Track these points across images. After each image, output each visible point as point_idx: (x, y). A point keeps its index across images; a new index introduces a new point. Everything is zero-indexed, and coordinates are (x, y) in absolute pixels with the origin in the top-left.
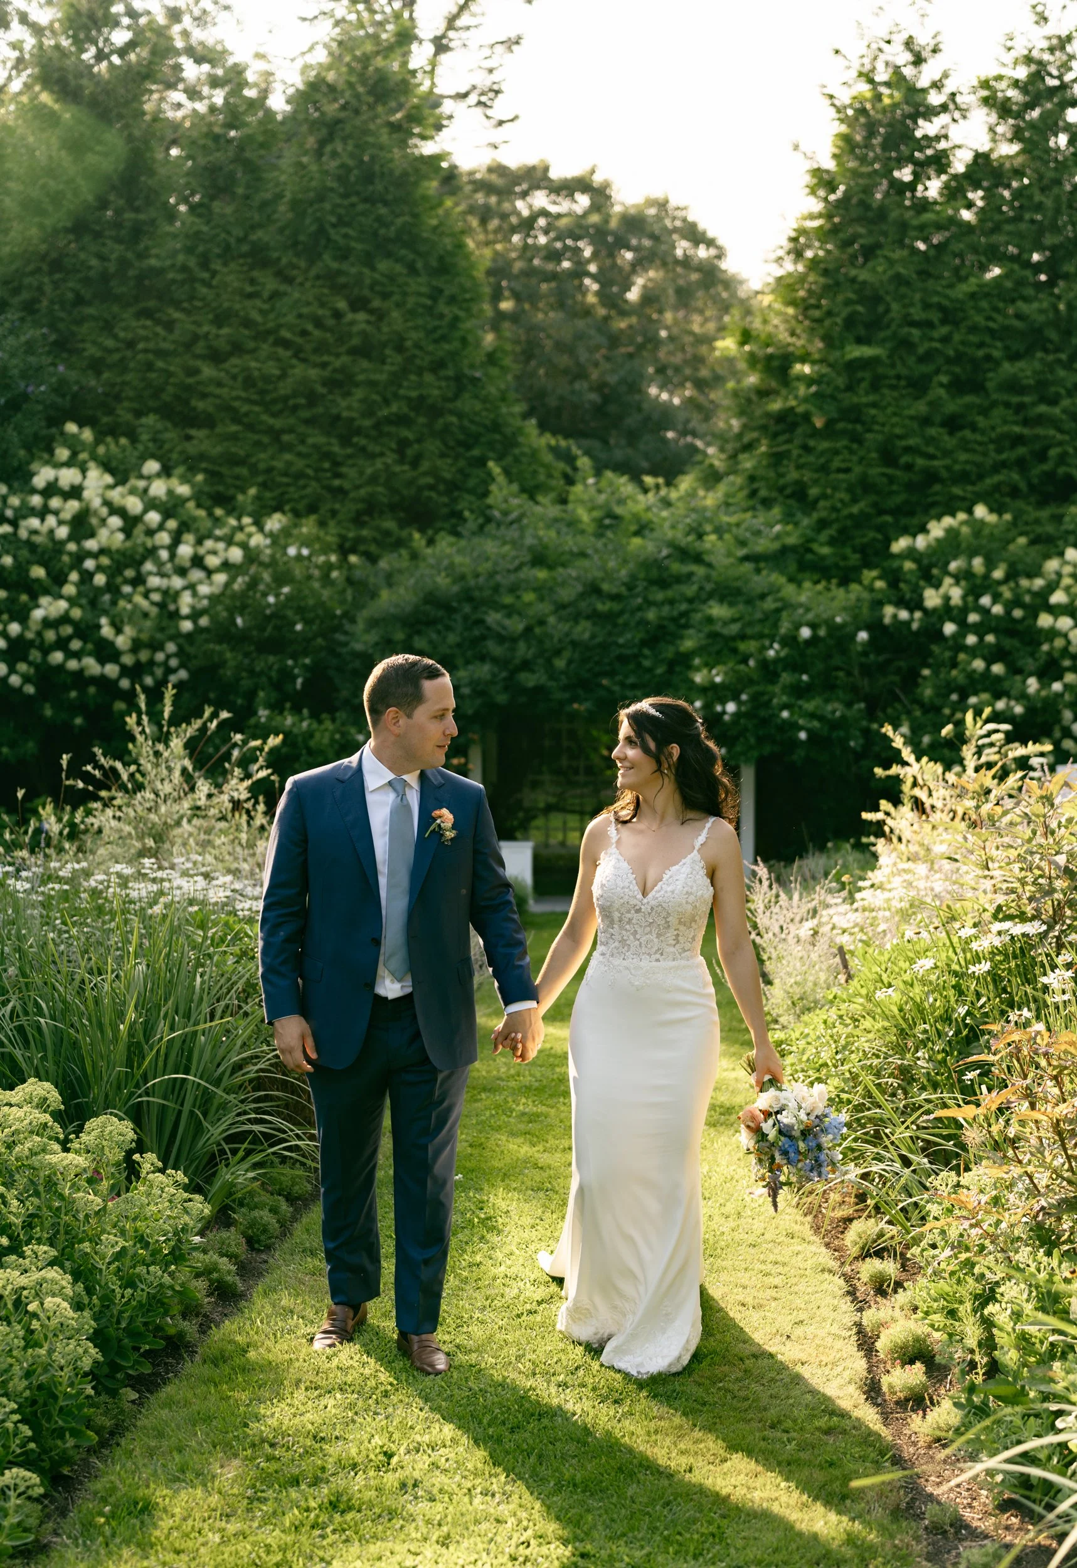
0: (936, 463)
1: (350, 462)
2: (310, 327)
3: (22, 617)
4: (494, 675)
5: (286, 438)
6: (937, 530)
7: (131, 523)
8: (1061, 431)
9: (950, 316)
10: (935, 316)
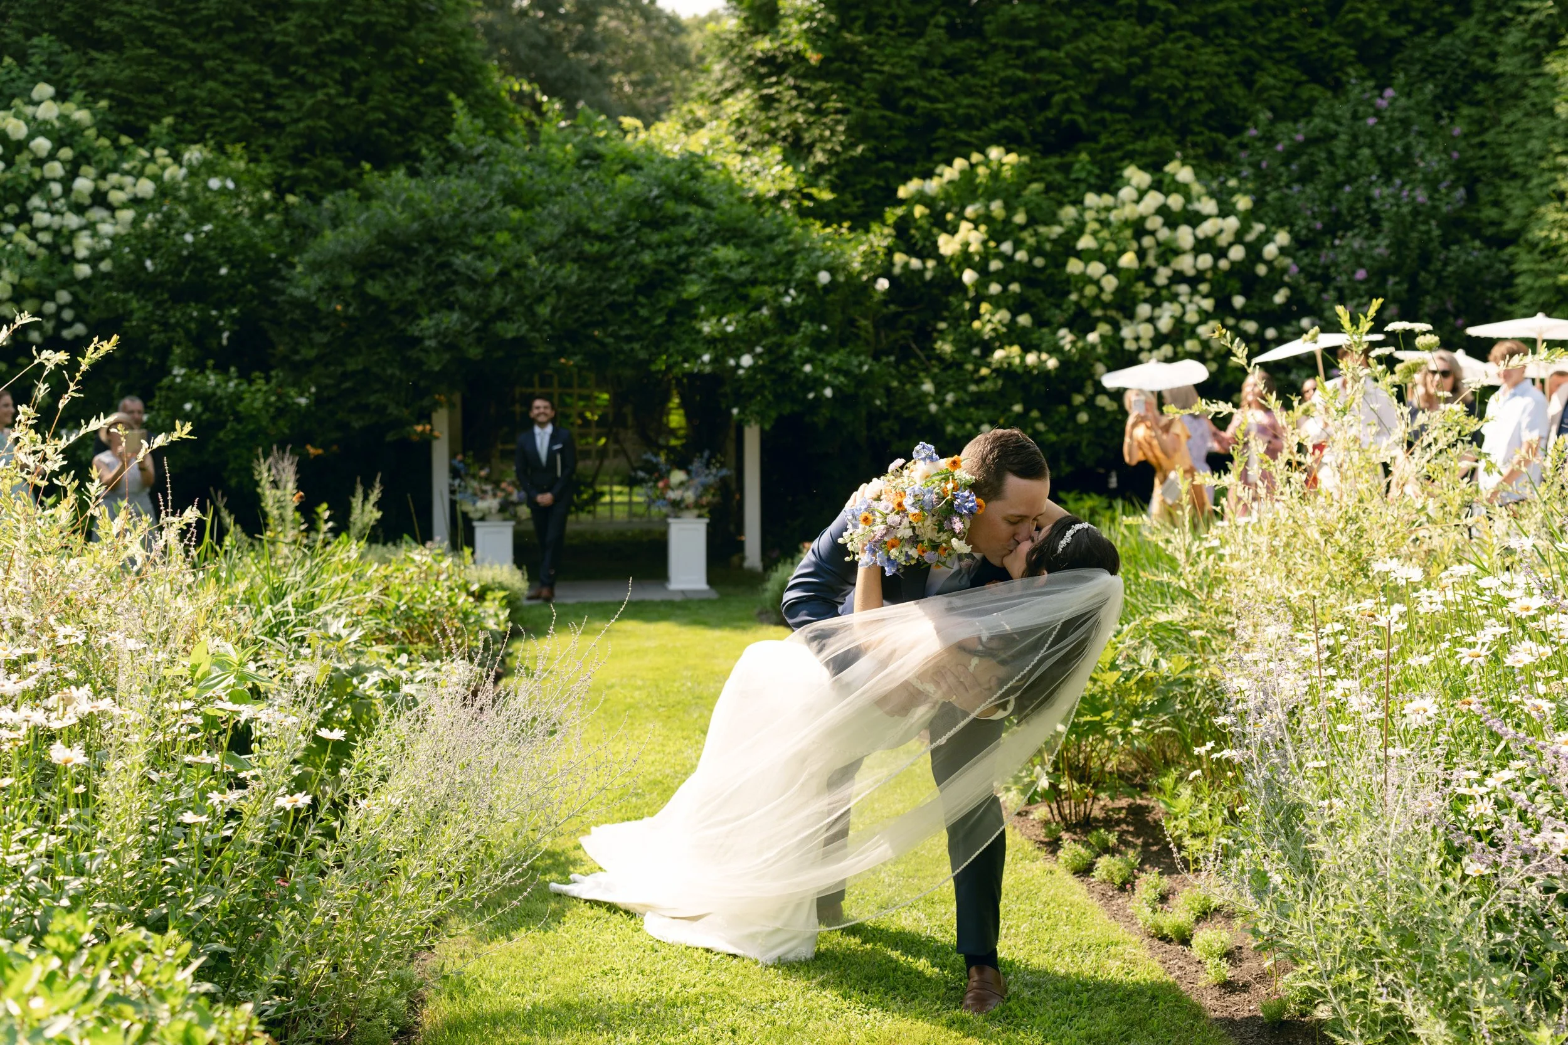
0: (940, 106)
1: (286, 94)
4: (464, 324)
6: (951, 172)
7: (12, 150)
8: (1065, 76)
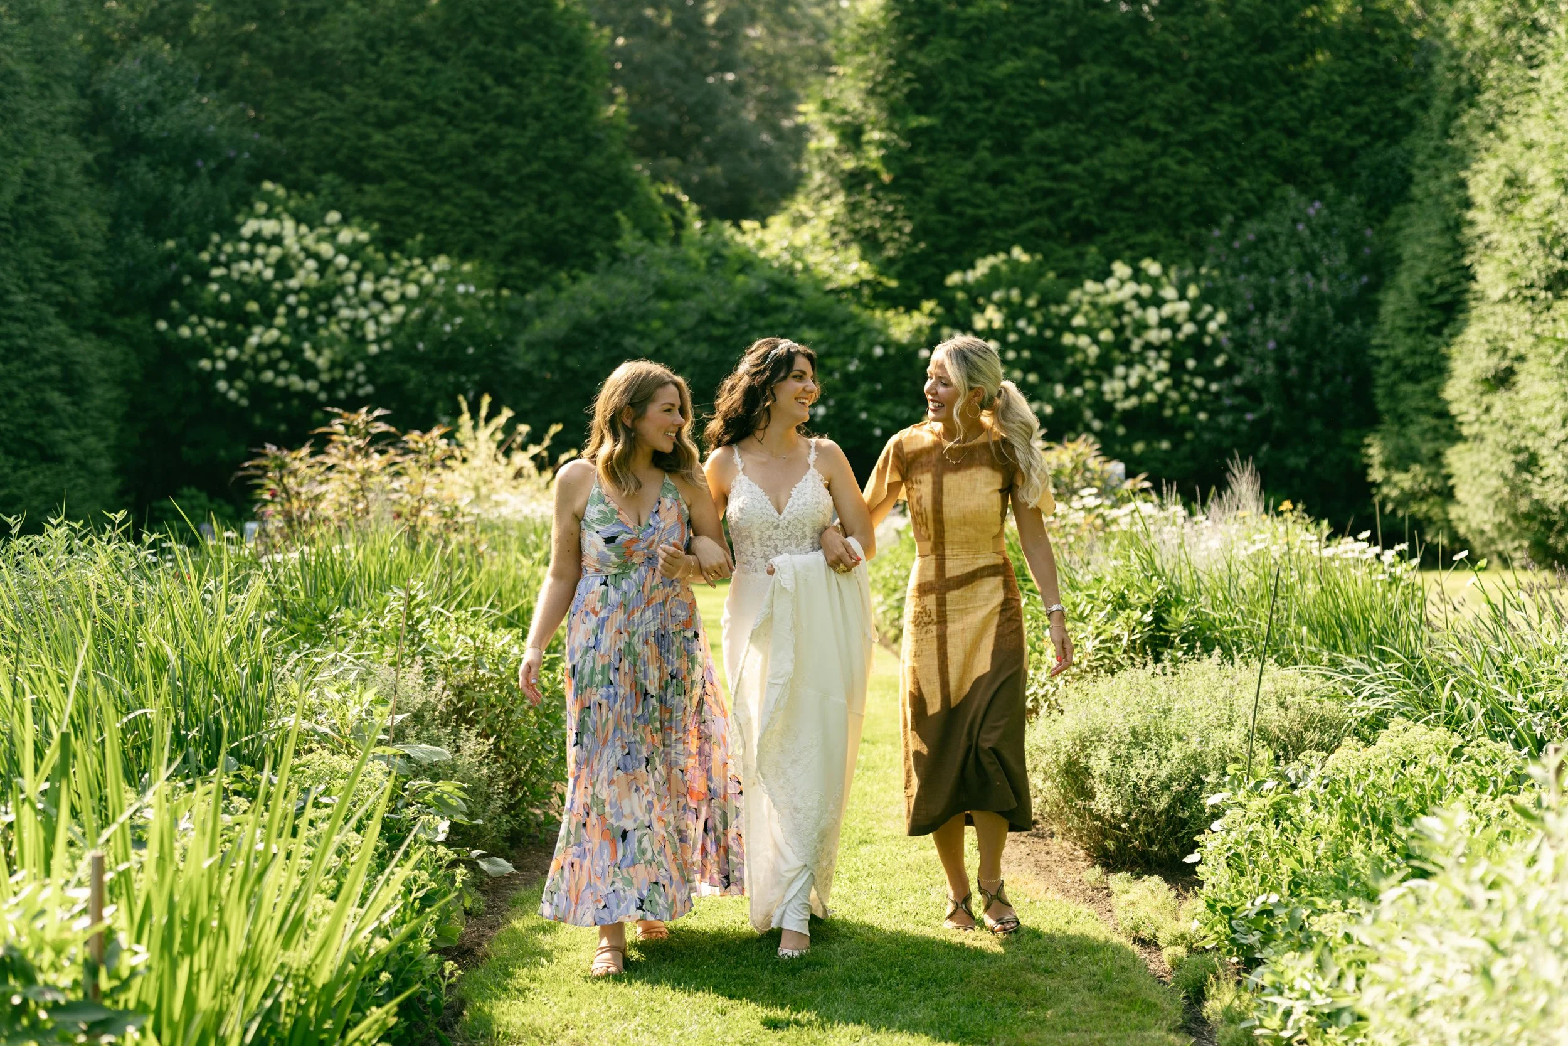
0: (982, 211)
1: (498, 211)
2: (461, 99)
3: (239, 342)
5: (445, 192)
6: (982, 267)
7: (324, 265)
8: (1083, 186)
9: (992, 91)
10: (979, 92)
